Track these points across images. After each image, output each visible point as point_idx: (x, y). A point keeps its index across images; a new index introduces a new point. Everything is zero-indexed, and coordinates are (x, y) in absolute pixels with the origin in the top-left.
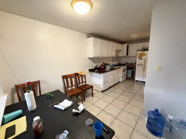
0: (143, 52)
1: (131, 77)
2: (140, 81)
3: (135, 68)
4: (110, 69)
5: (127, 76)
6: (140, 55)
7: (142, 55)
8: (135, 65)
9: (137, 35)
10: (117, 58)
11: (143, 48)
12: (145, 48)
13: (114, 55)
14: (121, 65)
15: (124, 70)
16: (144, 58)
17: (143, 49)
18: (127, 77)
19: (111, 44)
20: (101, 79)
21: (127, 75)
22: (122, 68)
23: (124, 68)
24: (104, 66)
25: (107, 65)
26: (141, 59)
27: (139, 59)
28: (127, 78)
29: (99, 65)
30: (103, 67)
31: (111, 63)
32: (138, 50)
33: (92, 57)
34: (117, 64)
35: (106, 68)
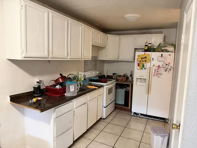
0: (147, 53)
1: (123, 103)
2: (141, 114)
3: (130, 86)
4: (78, 92)
5: (115, 102)
6: (142, 58)
7: (145, 59)
8: (130, 78)
9: (138, 15)
10: (95, 62)
11: (147, 46)
12: (150, 45)
13: (88, 55)
14: (103, 80)
15: (110, 91)
16: (147, 65)
17: (146, 48)
18: (116, 104)
19: (81, 27)
20: (49, 123)
21: (115, 100)
22: (106, 86)
23: (110, 86)
24: (61, 84)
25: (68, 83)
26: (142, 68)
27: (138, 68)
28: (115, 107)
29: (48, 80)
30: (58, 87)
31: (81, 75)
32: (136, 50)
33: (19, 57)
34: (96, 76)
35: (67, 90)
